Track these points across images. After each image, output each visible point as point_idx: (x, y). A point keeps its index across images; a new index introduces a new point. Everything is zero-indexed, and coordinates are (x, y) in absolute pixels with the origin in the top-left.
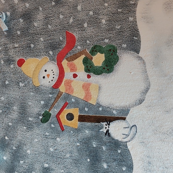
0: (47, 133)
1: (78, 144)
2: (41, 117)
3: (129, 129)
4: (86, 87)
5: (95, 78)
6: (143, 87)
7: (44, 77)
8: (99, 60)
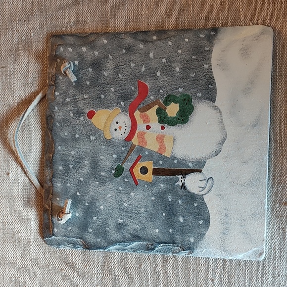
0: (120, 188)
1: (153, 198)
2: (113, 172)
3: (205, 182)
4: (160, 139)
5: (169, 129)
6: (219, 138)
7: (116, 130)
8: (173, 110)
